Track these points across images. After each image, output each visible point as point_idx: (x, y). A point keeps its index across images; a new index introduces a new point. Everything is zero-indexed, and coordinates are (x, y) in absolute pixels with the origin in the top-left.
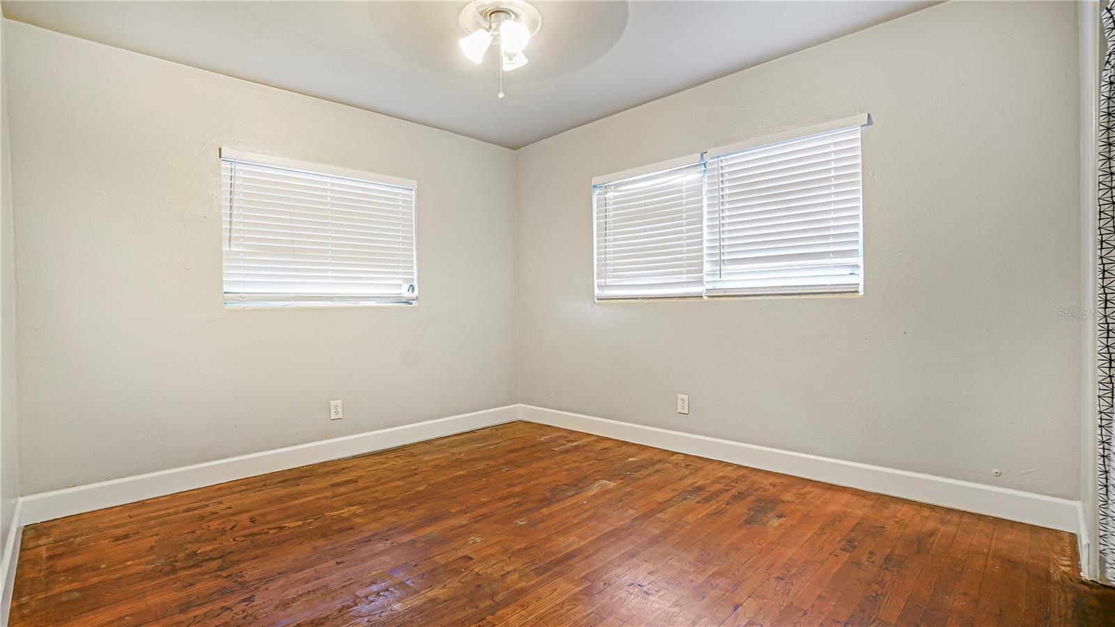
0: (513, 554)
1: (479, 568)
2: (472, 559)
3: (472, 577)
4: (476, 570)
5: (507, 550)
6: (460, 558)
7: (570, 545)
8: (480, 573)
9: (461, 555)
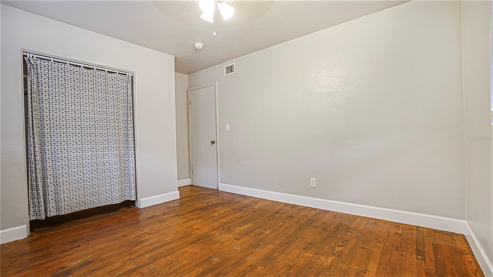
0: (218, 242)
1: (230, 236)
2: (235, 239)
3: (232, 233)
4: (231, 235)
5: (221, 243)
6: (240, 239)
7: (192, 248)
8: (230, 235)
9: (240, 241)
